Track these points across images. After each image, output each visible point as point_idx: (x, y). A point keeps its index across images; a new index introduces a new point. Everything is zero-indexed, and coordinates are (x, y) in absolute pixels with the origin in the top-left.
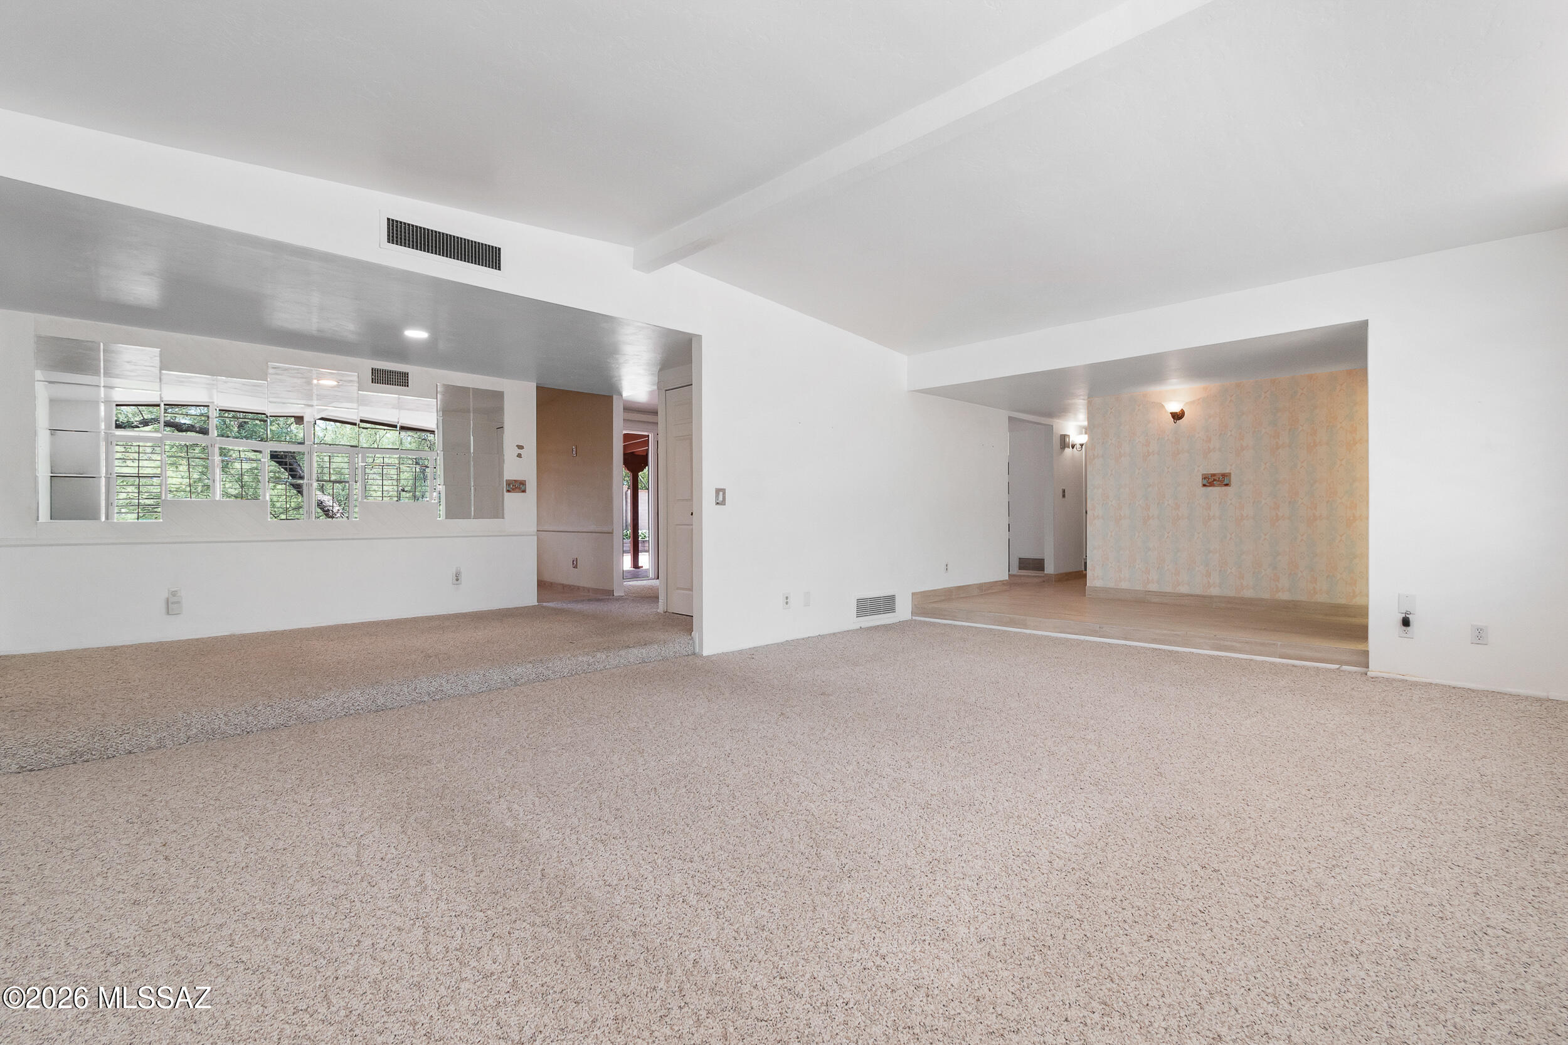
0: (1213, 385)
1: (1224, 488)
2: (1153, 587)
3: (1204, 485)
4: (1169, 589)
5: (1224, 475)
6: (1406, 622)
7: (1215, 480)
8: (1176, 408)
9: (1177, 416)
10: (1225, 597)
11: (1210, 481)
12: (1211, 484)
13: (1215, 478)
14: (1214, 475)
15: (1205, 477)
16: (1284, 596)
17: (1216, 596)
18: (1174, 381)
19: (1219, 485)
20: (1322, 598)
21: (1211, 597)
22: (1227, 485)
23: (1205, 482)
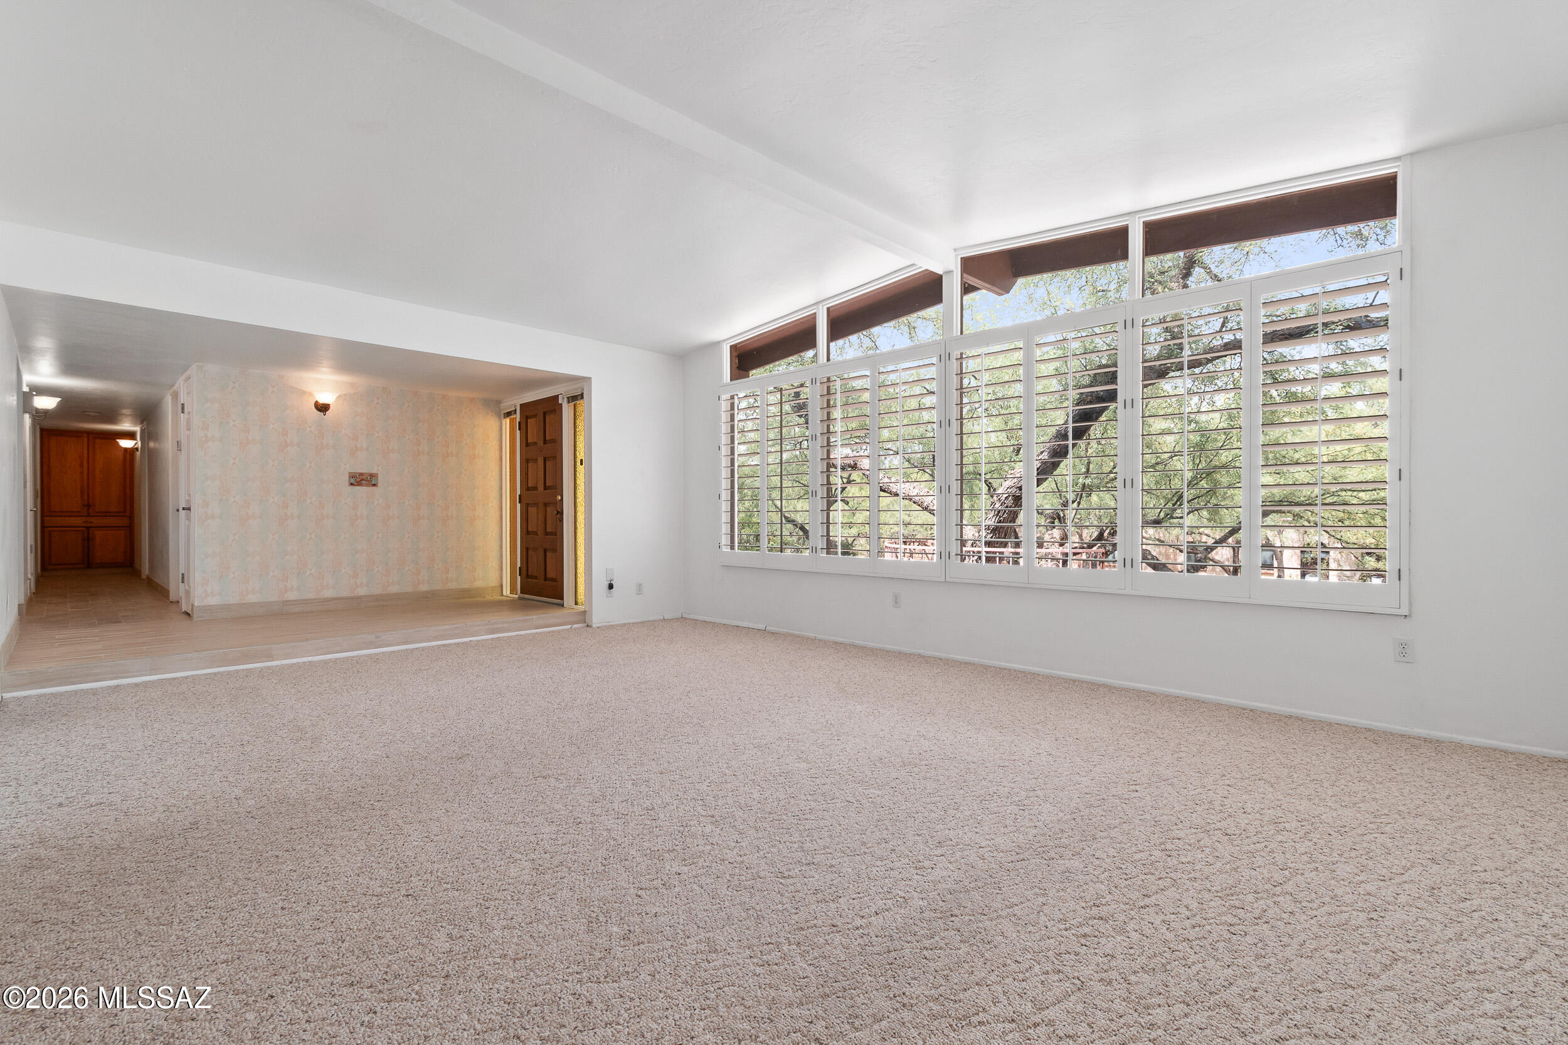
0: (360, 381)
1: (371, 488)
2: (292, 596)
3: (352, 484)
4: (312, 596)
5: (372, 476)
6: (611, 587)
7: (362, 480)
8: (323, 399)
9: (323, 408)
10: (373, 596)
11: (360, 480)
12: (359, 484)
13: (363, 477)
14: (361, 474)
15: (352, 476)
16: (424, 588)
17: (365, 596)
18: (324, 369)
19: (367, 485)
20: (453, 585)
21: (360, 598)
22: (374, 485)
23: (353, 481)
